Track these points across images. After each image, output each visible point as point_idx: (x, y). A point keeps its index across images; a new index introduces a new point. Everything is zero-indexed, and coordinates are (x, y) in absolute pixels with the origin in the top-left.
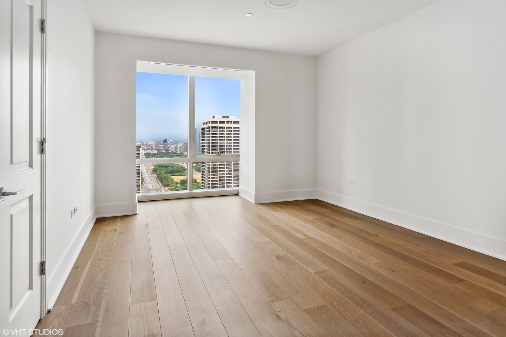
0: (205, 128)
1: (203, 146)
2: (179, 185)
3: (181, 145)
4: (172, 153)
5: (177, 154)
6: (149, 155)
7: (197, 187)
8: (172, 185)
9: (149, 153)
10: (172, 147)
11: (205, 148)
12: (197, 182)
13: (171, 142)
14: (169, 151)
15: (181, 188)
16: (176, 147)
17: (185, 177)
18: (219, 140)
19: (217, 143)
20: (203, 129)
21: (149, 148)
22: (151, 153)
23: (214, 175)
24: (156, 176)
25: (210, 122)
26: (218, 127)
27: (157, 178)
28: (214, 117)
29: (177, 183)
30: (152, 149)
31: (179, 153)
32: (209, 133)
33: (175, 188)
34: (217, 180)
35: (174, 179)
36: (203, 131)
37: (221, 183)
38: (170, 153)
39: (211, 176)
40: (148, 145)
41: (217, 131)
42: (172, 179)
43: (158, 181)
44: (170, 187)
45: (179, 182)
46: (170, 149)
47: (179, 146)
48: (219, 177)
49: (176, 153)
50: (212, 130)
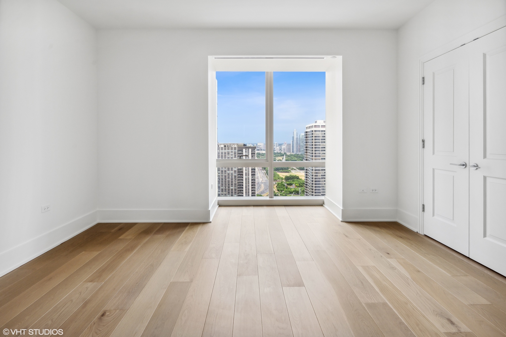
0: (308, 132)
1: (306, 147)
2: (284, 181)
3: (285, 147)
4: (278, 153)
5: (282, 155)
6: (259, 154)
7: (299, 183)
8: (278, 180)
9: (259, 153)
10: (277, 148)
11: (308, 149)
12: (299, 179)
13: (276, 144)
14: (275, 152)
15: (286, 183)
16: (281, 148)
17: (289, 174)
18: (322, 142)
19: (320, 145)
20: (306, 132)
21: (259, 149)
22: (261, 153)
23: (317, 173)
24: (265, 172)
25: (313, 126)
26: (320, 131)
27: (266, 174)
28: (316, 122)
29: (282, 179)
30: (261, 150)
31: (283, 153)
32: (313, 136)
33: (281, 183)
34: (320, 178)
35: (279, 175)
36: (306, 134)
37: (323, 181)
38: (275, 153)
39: (314, 174)
40: (258, 146)
41: (320, 134)
42: (278, 176)
43: (267, 176)
44: (277, 181)
45: (284, 178)
46: (275, 149)
47: (283, 147)
48: (322, 175)
49: (280, 153)
50: (315, 134)
